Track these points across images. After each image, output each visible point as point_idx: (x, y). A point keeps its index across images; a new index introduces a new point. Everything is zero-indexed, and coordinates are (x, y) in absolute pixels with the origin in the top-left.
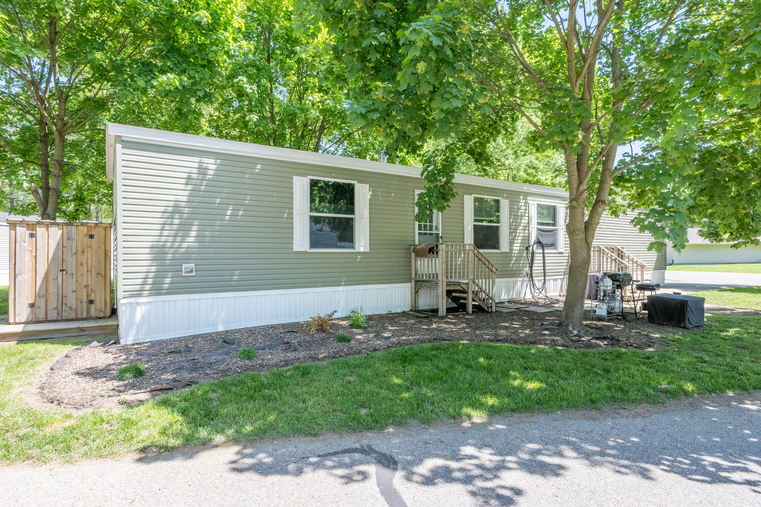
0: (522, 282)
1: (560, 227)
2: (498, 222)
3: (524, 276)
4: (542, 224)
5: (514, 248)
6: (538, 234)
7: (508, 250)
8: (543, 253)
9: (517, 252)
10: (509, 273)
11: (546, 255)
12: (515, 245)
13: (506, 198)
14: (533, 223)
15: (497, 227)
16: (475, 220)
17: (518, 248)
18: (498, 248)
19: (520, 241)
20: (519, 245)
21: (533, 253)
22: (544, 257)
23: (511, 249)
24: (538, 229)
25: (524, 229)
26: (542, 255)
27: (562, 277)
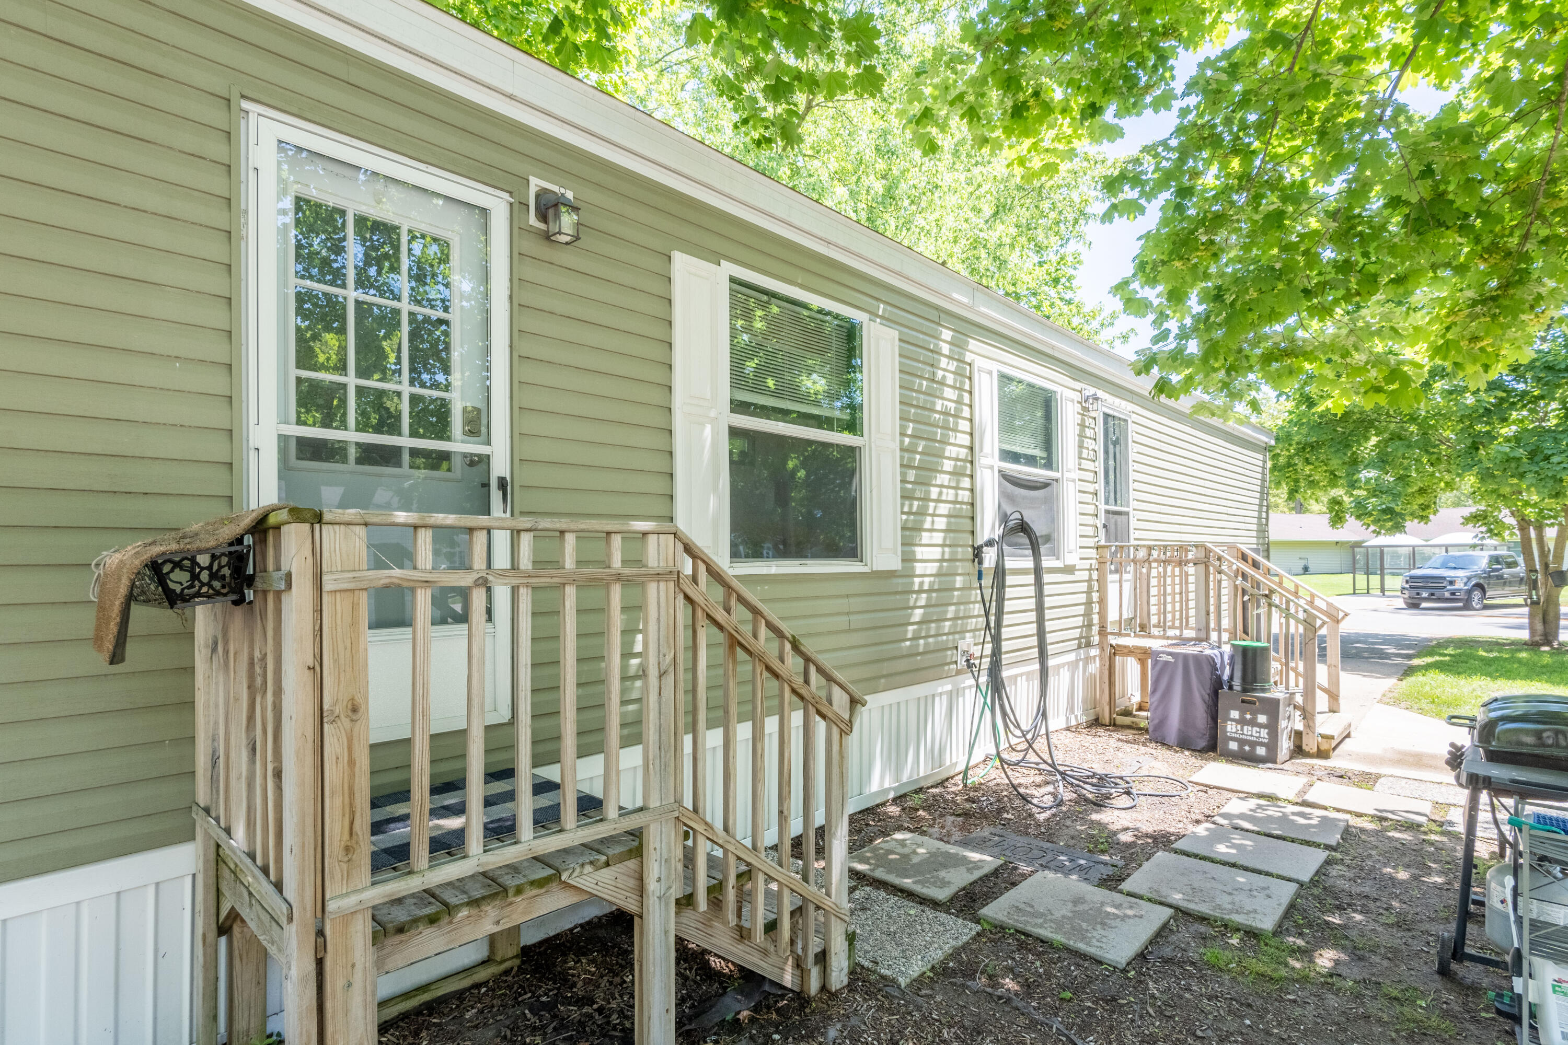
0: (953, 697)
1: (1066, 475)
2: (852, 426)
3: (959, 672)
4: (1014, 457)
5: (920, 552)
6: (1004, 494)
7: (894, 564)
8: (1038, 571)
9: (932, 568)
10: (902, 665)
11: (1047, 578)
12: (925, 537)
13: (887, 320)
14: (987, 448)
15: (851, 452)
16: (739, 407)
17: (936, 553)
18: (852, 551)
19: (941, 523)
20: (938, 538)
21: (1000, 573)
22: (1039, 583)
23: (909, 559)
24: (1005, 477)
25: (956, 473)
26: (1031, 579)
27: (1072, 657)
